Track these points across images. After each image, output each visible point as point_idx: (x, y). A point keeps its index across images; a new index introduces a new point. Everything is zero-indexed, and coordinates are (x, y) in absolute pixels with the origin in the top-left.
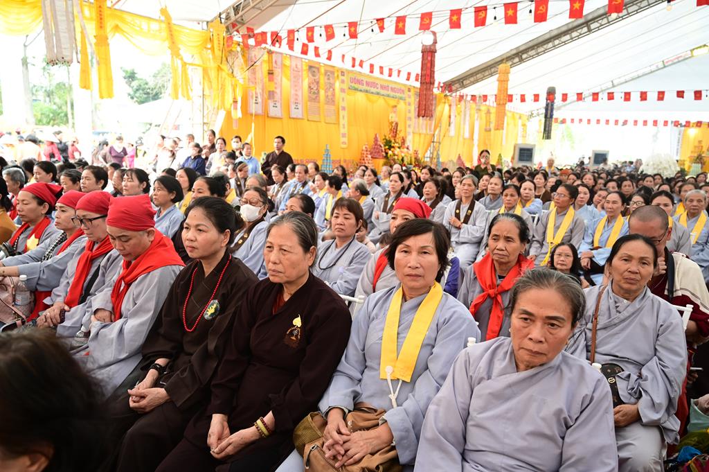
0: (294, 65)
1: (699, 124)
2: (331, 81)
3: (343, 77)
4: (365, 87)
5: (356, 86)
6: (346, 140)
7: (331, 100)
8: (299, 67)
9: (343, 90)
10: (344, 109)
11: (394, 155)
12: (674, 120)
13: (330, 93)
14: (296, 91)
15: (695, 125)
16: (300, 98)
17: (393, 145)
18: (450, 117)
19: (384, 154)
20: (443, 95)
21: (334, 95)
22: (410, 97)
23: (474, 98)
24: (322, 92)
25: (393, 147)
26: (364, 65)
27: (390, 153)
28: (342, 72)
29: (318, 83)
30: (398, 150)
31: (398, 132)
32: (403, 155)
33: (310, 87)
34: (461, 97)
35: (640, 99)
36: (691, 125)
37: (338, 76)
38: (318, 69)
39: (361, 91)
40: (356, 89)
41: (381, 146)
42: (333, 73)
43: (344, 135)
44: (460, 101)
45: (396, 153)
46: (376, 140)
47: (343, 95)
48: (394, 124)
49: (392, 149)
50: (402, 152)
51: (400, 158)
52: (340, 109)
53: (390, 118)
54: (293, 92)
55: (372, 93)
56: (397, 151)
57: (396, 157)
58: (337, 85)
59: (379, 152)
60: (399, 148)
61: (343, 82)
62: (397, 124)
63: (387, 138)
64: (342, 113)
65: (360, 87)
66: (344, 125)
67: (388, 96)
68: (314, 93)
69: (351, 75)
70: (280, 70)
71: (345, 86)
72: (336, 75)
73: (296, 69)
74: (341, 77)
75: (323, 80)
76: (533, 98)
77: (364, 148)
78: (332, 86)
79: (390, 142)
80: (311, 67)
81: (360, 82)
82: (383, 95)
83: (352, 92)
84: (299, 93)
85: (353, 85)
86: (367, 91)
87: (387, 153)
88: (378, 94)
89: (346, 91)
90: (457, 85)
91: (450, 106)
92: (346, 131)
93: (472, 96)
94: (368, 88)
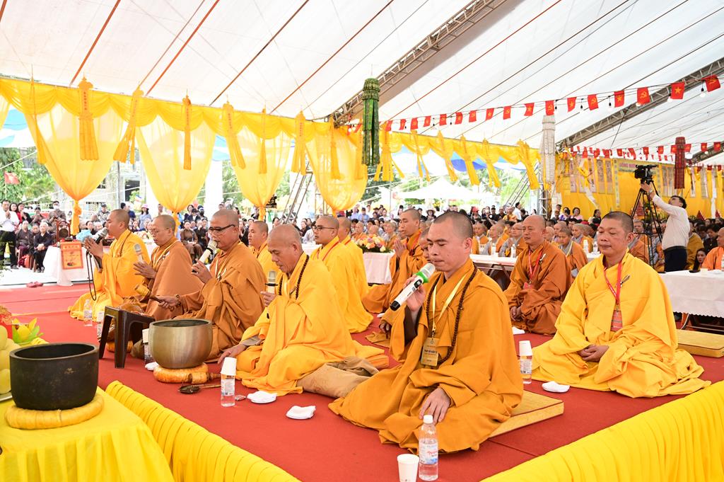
2: (609, 167)
3: (615, 164)
4: (628, 168)
5: (624, 168)
6: (619, 204)
7: (610, 179)
9: (616, 172)
10: (617, 184)
13: (609, 175)
18: (692, 183)
21: (611, 176)
22: (658, 171)
23: (709, 168)
24: (605, 175)
27: (649, 212)
28: (615, 161)
29: (602, 169)
33: (598, 173)
34: (700, 168)
37: (613, 163)
38: (602, 161)
39: (627, 171)
40: (623, 171)
42: (610, 162)
43: (618, 201)
44: (698, 170)
47: (616, 175)
52: (615, 184)
58: (613, 169)
59: (641, 212)
61: (616, 166)
64: (616, 187)
65: (626, 168)
66: (618, 194)
68: (601, 176)
69: (621, 162)
71: (617, 169)
75: (605, 167)
78: (609, 170)
80: (598, 161)
81: (625, 165)
83: (621, 173)
85: (621, 168)
86: (630, 171)
89: (618, 172)
91: (691, 175)
92: (618, 198)
93: (708, 166)
94: (631, 169)
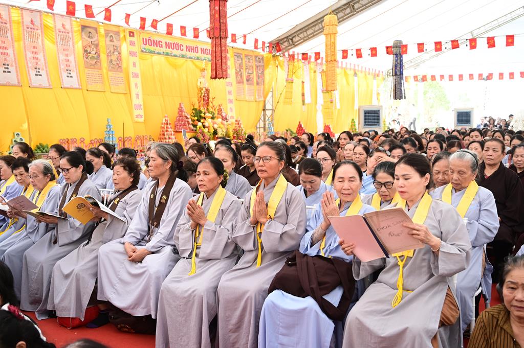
0: (59, 26)
2: (116, 43)
3: (132, 39)
4: (164, 49)
5: (152, 48)
6: (141, 112)
7: (116, 65)
8: (68, 27)
9: (133, 53)
10: (136, 75)
11: (204, 127)
13: (114, 58)
14: (67, 55)
16: (73, 64)
17: (203, 115)
19: (191, 126)
20: (271, 55)
21: (119, 59)
24: (103, 57)
25: (204, 118)
26: (159, 25)
27: (200, 124)
28: (130, 32)
29: (97, 46)
30: (210, 120)
31: (211, 100)
32: (216, 126)
33: (86, 51)
35: (487, 45)
37: (125, 36)
38: (96, 29)
39: (159, 53)
40: (151, 52)
41: (187, 118)
42: (118, 33)
43: (138, 107)
45: (206, 124)
46: (181, 110)
47: (132, 59)
49: (202, 121)
50: (214, 123)
51: (212, 130)
52: (131, 75)
53: (199, 84)
54: (62, 57)
55: (175, 56)
56: (208, 122)
57: (206, 130)
58: (125, 49)
59: (184, 125)
60: (212, 118)
61: (132, 44)
62: (207, 90)
63: (197, 107)
64: (133, 81)
65: (157, 49)
66: (137, 95)
67: (198, 59)
68: (93, 58)
70: (39, 32)
71: (136, 49)
72: (122, 35)
73: (62, 29)
74: (129, 39)
75: (103, 42)
76: (370, 52)
77: (164, 121)
78: (116, 49)
79: (201, 112)
80: (84, 27)
81: (156, 44)
82: (190, 58)
83: (148, 56)
84: (71, 58)
85: (147, 47)
86: (167, 54)
87: (195, 126)
88: (183, 56)
89: (138, 54)
90: (286, 44)
92: (140, 101)
93: (303, 54)
94: (169, 51)
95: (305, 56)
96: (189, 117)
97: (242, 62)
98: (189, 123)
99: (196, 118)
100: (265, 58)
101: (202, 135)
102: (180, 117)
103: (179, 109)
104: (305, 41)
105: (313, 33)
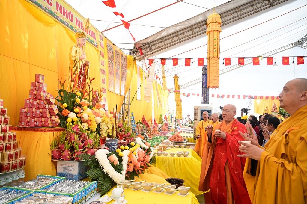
1: (261, 98)
12: (248, 95)
15: (259, 98)
17: (78, 100)
19: (57, 120)
20: (132, 58)
25: (80, 106)
31: (88, 81)
32: (99, 120)
36: (257, 98)
41: (50, 103)
45: (85, 116)
46: (37, 86)
48: (79, 65)
49: (77, 110)
50: (97, 115)
51: (94, 128)
53: (73, 53)
56: (87, 113)
57: (85, 126)
59: (43, 115)
60: (90, 107)
63: (67, 88)
67: (72, 28)
79: (75, 95)
82: (62, 21)
87: (64, 118)
88: (51, 13)
90: (147, 49)
93: (161, 59)
95: (163, 61)
96: (53, 101)
97: (113, 55)
98: (52, 113)
99: (66, 105)
100: (128, 59)
101: (80, 137)
102: (35, 99)
103: (33, 84)
104: (162, 49)
105: (170, 43)
